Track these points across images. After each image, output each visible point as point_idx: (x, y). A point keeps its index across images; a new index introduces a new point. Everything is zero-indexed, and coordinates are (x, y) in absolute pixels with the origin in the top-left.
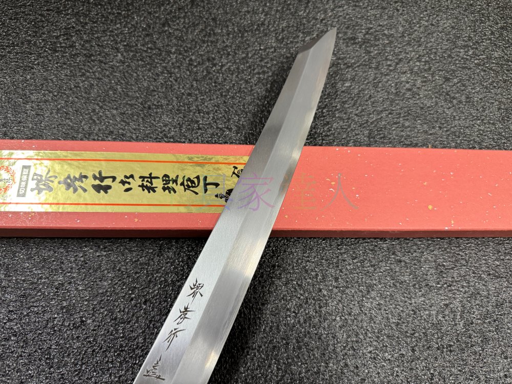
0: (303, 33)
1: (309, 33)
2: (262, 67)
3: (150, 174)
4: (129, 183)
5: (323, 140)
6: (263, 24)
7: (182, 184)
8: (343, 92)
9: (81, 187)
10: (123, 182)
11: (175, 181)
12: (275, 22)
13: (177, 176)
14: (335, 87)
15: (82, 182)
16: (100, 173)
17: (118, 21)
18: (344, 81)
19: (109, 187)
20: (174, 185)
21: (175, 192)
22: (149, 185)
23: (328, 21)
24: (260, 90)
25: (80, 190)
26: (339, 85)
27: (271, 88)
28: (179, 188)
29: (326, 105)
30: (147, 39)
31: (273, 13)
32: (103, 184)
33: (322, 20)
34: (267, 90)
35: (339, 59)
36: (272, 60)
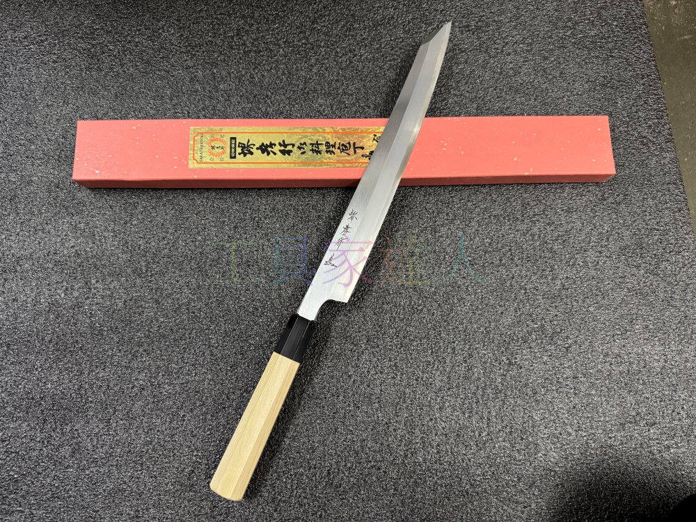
0: (426, 24)
1: (431, 24)
2: (393, 55)
3: (317, 142)
4: (304, 148)
5: (441, 113)
6: (393, 17)
7: (339, 148)
8: (457, 73)
9: (272, 151)
10: (299, 148)
11: (334, 146)
12: (402, 15)
13: (335, 143)
14: (451, 69)
15: (272, 148)
16: (284, 141)
17: (277, 21)
18: (458, 64)
19: (291, 151)
20: (333, 149)
21: (334, 154)
22: (317, 149)
23: (447, 11)
24: (391, 74)
25: (271, 154)
26: (454, 68)
27: (400, 72)
28: (337, 151)
29: (444, 85)
30: (301, 35)
31: (401, 7)
32: (286, 149)
33: (441, 11)
34: (397, 74)
35: (455, 45)
36: (400, 49)
